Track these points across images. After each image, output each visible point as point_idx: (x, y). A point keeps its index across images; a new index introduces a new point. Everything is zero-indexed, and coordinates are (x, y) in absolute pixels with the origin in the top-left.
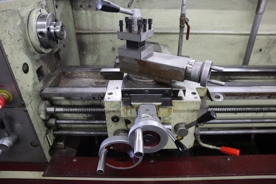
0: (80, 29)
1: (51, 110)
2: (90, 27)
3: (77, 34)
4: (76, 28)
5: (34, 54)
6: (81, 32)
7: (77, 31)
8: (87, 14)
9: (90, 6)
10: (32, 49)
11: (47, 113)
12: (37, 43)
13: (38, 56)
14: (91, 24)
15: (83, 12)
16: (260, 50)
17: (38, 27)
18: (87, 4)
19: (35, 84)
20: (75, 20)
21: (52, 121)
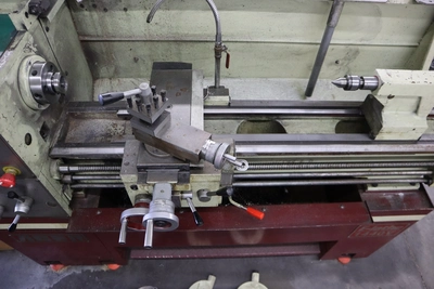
0: (86, 35)
1: (65, 169)
2: (100, 33)
3: (82, 41)
4: (79, 34)
5: (33, 116)
6: (86, 38)
7: (82, 38)
8: (92, 16)
9: (95, 6)
10: (30, 112)
11: (60, 173)
12: (36, 105)
13: (38, 115)
14: (99, 29)
15: (87, 13)
16: (337, 62)
17: (31, 83)
18: (91, 4)
19: (41, 147)
20: (76, 23)
21: (68, 178)
